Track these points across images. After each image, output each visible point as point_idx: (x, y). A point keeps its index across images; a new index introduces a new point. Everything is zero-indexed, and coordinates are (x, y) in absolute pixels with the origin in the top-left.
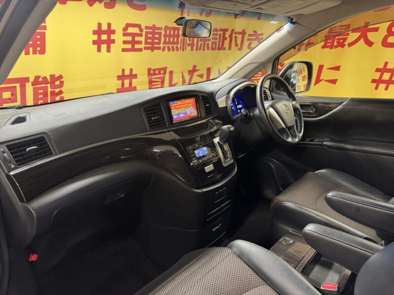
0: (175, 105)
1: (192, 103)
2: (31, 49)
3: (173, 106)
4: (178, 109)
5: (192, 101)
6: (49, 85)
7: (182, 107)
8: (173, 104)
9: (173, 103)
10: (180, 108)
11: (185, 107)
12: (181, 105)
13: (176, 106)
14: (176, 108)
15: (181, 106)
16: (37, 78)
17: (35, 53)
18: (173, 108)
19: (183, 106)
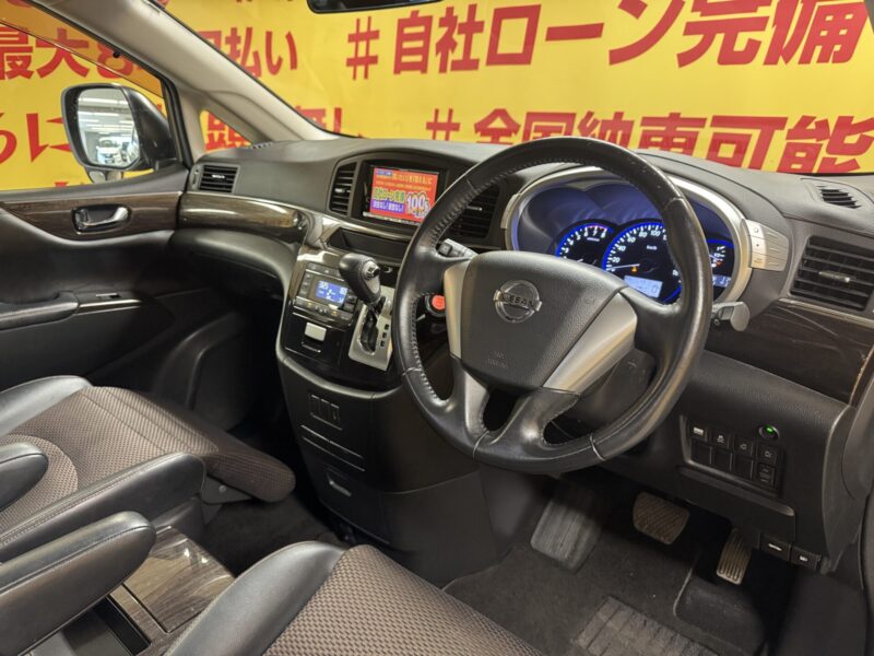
0: (385, 177)
1: (428, 186)
2: (818, 50)
3: (379, 179)
4: (390, 188)
5: (429, 180)
6: (825, 143)
7: (400, 189)
8: (380, 174)
9: (382, 171)
10: (395, 188)
11: (407, 190)
12: (398, 182)
13: (387, 180)
14: (384, 186)
15: (399, 185)
16: (805, 121)
17: (823, 59)
18: (378, 182)
19: (402, 186)
